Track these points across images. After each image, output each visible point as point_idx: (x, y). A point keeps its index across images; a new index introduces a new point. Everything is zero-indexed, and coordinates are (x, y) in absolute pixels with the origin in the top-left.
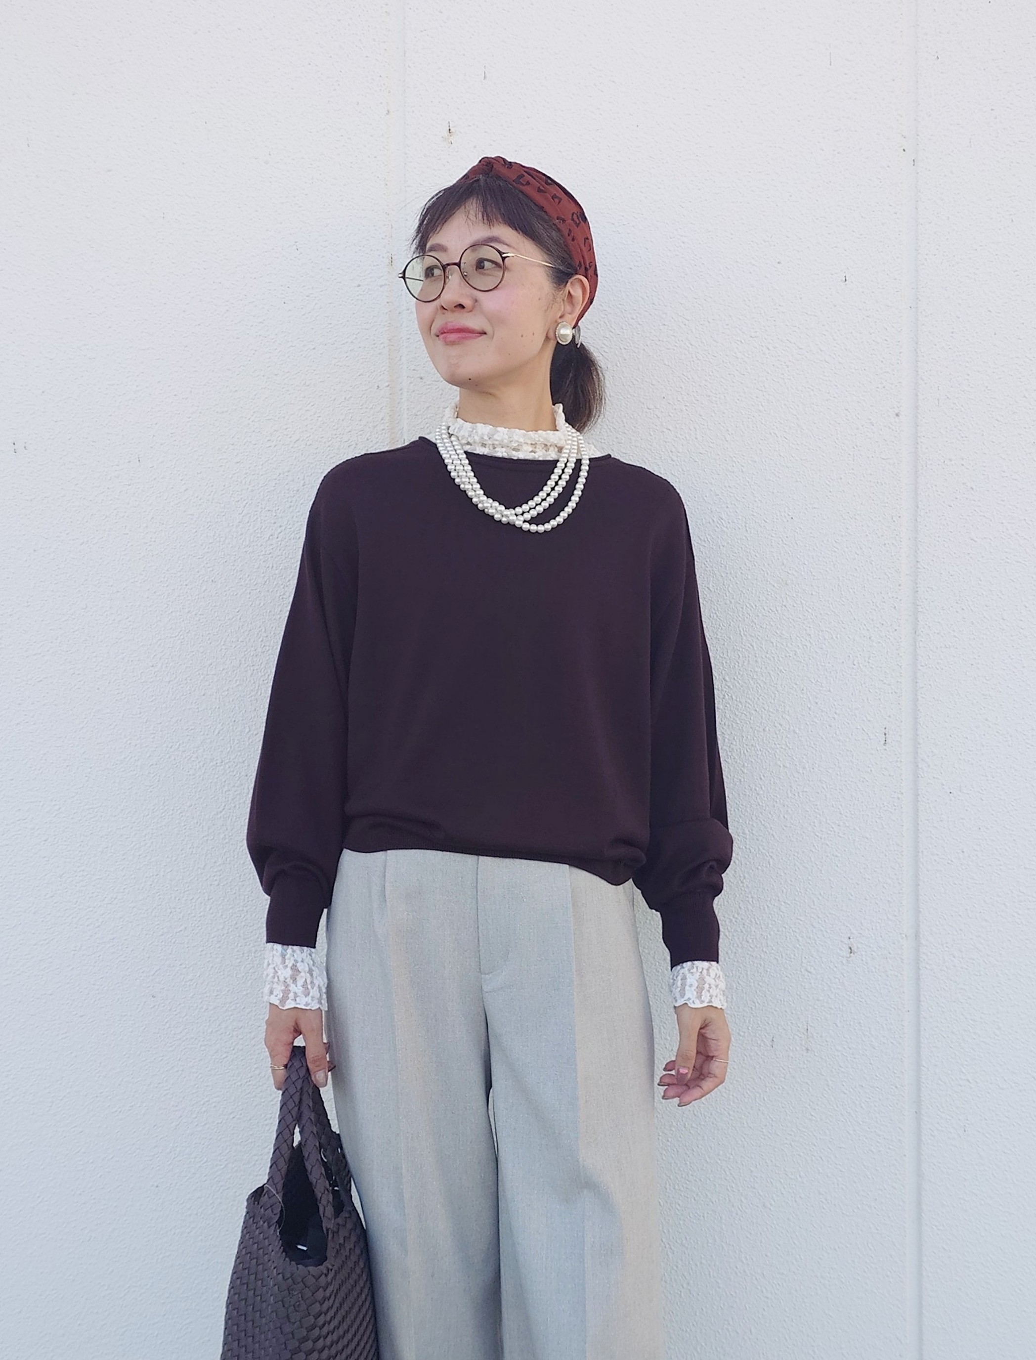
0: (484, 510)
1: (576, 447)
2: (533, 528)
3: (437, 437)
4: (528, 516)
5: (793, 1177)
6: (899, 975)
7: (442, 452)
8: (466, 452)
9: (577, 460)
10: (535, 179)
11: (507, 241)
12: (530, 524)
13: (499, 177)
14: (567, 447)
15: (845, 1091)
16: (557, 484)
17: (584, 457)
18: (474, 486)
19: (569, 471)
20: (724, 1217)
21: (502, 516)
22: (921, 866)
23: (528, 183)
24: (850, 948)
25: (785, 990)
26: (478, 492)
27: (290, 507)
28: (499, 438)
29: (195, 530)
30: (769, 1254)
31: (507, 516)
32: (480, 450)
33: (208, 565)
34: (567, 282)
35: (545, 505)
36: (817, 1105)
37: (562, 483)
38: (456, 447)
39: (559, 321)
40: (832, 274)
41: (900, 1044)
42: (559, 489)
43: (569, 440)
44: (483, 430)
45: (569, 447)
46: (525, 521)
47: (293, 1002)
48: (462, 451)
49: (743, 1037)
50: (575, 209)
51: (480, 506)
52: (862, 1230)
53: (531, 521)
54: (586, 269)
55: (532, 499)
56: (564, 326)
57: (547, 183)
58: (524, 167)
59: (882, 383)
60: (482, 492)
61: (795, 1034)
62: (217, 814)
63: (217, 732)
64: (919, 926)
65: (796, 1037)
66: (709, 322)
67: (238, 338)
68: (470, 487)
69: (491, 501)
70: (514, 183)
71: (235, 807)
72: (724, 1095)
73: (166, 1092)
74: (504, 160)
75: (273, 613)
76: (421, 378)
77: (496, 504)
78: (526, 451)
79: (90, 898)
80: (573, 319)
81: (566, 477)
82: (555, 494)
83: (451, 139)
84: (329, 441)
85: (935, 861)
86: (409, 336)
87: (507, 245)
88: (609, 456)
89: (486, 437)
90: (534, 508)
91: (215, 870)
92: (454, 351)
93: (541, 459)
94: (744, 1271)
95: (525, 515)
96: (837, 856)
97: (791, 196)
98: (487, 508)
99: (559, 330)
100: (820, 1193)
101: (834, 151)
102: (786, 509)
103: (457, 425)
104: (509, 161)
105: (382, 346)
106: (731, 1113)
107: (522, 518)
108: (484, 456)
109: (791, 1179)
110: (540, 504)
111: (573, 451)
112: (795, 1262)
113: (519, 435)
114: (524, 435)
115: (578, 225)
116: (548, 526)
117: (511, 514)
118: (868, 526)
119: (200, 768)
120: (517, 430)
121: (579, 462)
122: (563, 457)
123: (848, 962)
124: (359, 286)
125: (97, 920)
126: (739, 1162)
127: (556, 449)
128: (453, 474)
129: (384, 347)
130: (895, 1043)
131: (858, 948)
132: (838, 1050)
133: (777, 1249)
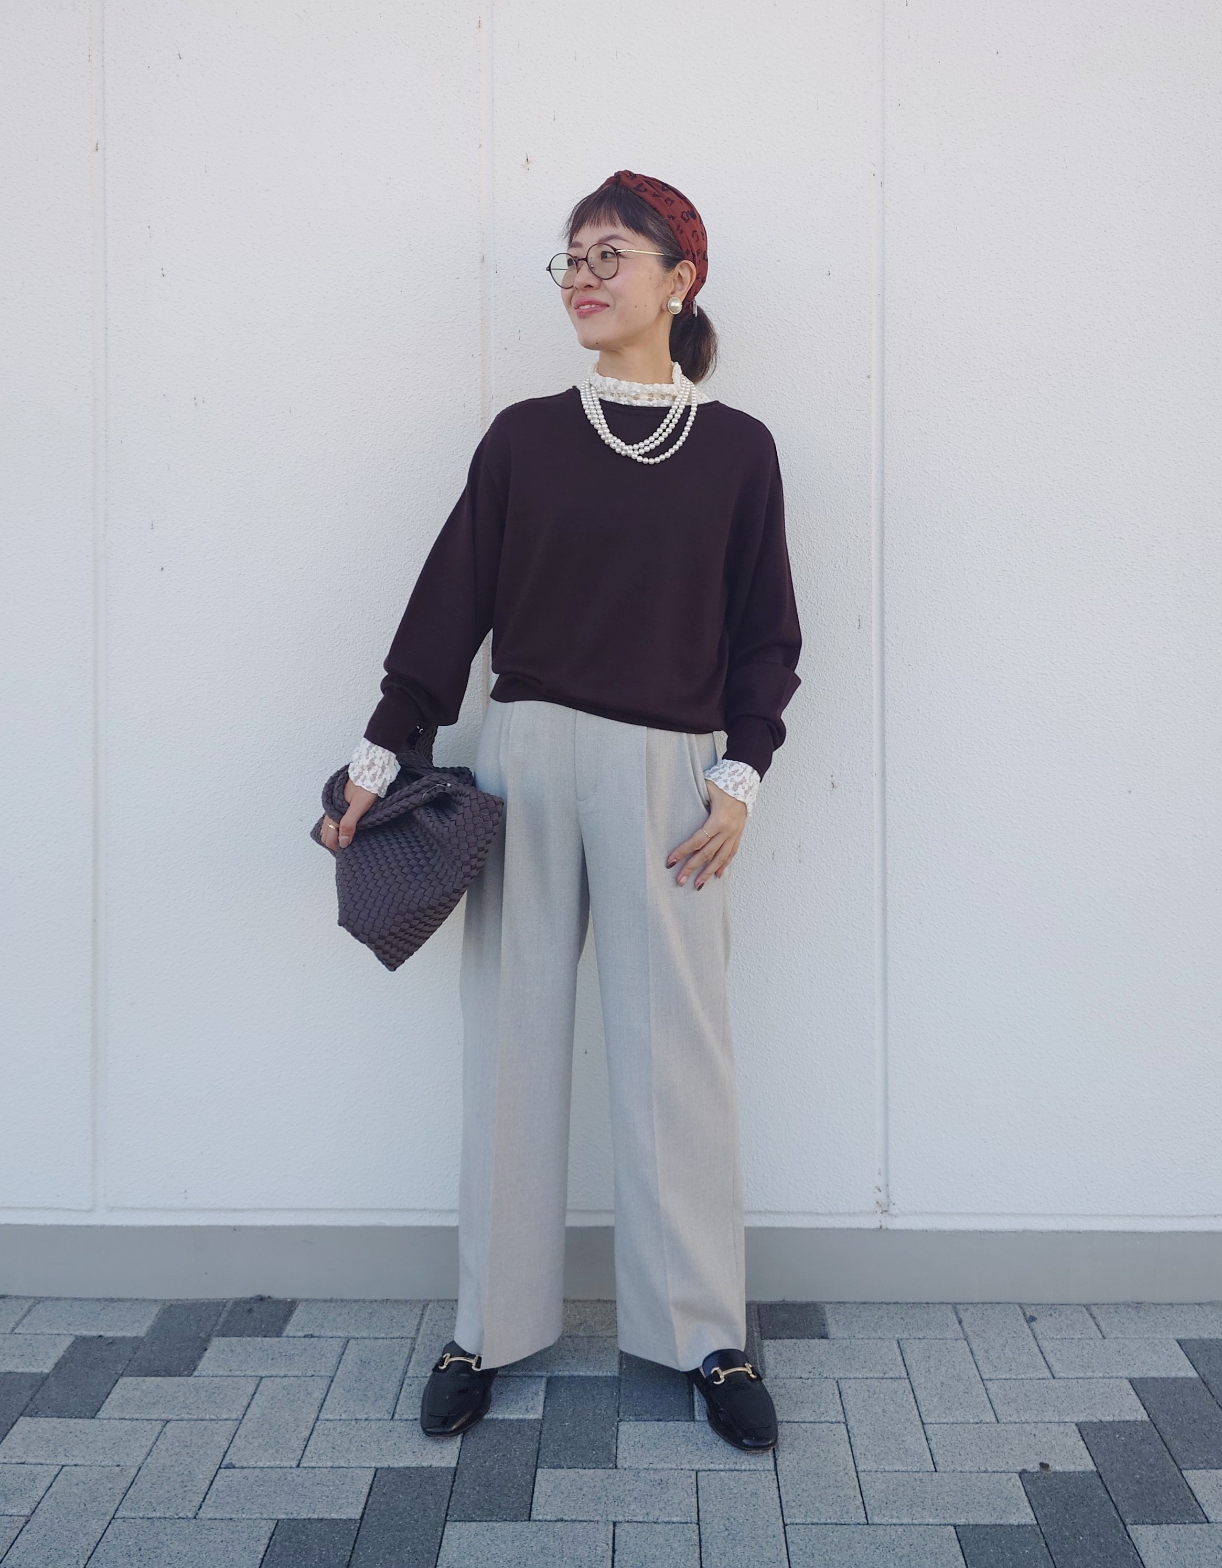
0: (609, 445)
1: (687, 396)
2: (646, 460)
3: (582, 387)
4: (642, 451)
5: (789, 958)
6: (870, 804)
7: (582, 399)
8: (600, 400)
9: (686, 406)
10: (653, 187)
12: (643, 458)
13: (624, 186)
14: (679, 396)
15: (829, 893)
16: (667, 426)
17: (692, 403)
18: (603, 426)
19: (678, 416)
20: (736, 989)
21: (622, 450)
22: (887, 721)
23: (646, 190)
24: (833, 784)
25: (783, 815)
26: (605, 431)
27: (406, 447)
28: (621, 389)
29: (333, 465)
30: (771, 1017)
31: (626, 450)
32: (609, 398)
33: (343, 491)
34: (675, 265)
35: (657, 443)
36: (808, 903)
37: (672, 426)
38: (593, 395)
39: (671, 296)
40: (819, 270)
41: (870, 856)
42: (669, 430)
43: (682, 389)
45: (681, 396)
46: (639, 455)
48: (597, 399)
49: (751, 851)
50: (686, 209)
51: (606, 442)
52: (841, 999)
53: (643, 456)
55: (647, 438)
56: (674, 300)
57: (663, 190)
58: (645, 177)
59: (856, 353)
60: (608, 431)
61: (791, 849)
62: (350, 681)
63: (349, 619)
64: (885, 767)
65: (791, 851)
66: (725, 306)
67: (365, 318)
68: (600, 426)
69: (615, 438)
70: (634, 191)
71: (363, 676)
72: (737, 895)
73: (310, 894)
74: (630, 173)
75: (392, 528)
76: (506, 349)
77: (619, 441)
78: (644, 399)
79: (253, 745)
80: (683, 295)
81: (675, 421)
82: (663, 434)
83: (528, 166)
84: (435, 397)
85: (897, 717)
86: (496, 317)
87: (624, 240)
88: (718, 402)
89: (613, 388)
90: (648, 445)
91: (348, 724)
92: (586, 322)
93: (655, 406)
94: (752, 1030)
95: (640, 451)
96: (822, 714)
97: (787, 210)
98: (611, 443)
99: (670, 303)
100: (809, 970)
101: (820, 175)
102: (784, 449)
103: (595, 378)
104: (634, 173)
105: (476, 324)
106: (742, 909)
107: (637, 453)
108: (612, 402)
109: (788, 960)
110: (653, 442)
111: (684, 399)
112: (791, 1024)
113: (636, 387)
114: (641, 387)
115: (687, 221)
116: (657, 460)
117: (629, 449)
118: (846, 462)
119: (337, 646)
120: (636, 383)
121: (688, 409)
122: (675, 405)
123: (831, 794)
124: (458, 278)
125: (258, 762)
126: (748, 947)
127: (671, 398)
128: (589, 416)
129: (477, 325)
130: (867, 856)
131: (839, 783)
132: (823, 862)
133: (776, 1013)
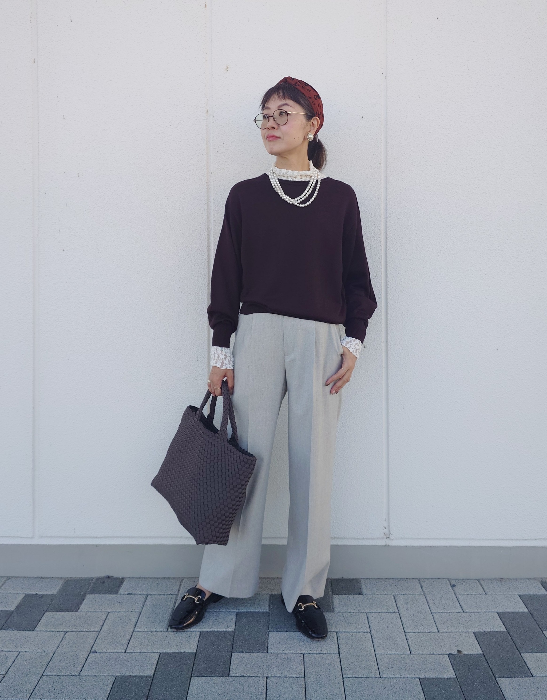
0: (284, 200)
1: (316, 176)
2: (301, 205)
3: (269, 174)
4: (299, 201)
5: (345, 424)
6: (381, 355)
7: (270, 179)
8: (278, 179)
10: (301, 84)
11: (290, 105)
12: (300, 204)
13: (289, 84)
14: (313, 176)
15: (363, 395)
16: (309, 189)
17: (319, 179)
18: (281, 191)
19: (313, 185)
21: (290, 201)
23: (299, 85)
26: (282, 193)
28: (289, 174)
30: (337, 451)
31: (292, 201)
32: (283, 178)
33: (145, 215)
34: (311, 119)
35: (305, 197)
37: (311, 189)
38: (275, 177)
39: (309, 132)
40: (358, 116)
41: (381, 379)
42: (310, 191)
43: (314, 173)
44: (284, 171)
46: (298, 203)
47: (225, 367)
50: (316, 94)
51: (283, 198)
52: (368, 443)
53: (299, 203)
54: (319, 115)
55: (301, 195)
56: (310, 134)
57: (306, 85)
58: (298, 80)
59: (375, 153)
60: (283, 193)
64: (388, 338)
67: (155, 138)
68: (280, 191)
69: (286, 196)
70: (294, 85)
74: (291, 78)
76: (217, 151)
77: (288, 197)
78: (299, 178)
80: (314, 132)
81: (312, 187)
82: (308, 193)
83: (228, 69)
84: (186, 173)
86: (213, 137)
87: (290, 106)
88: (329, 177)
89: (285, 174)
90: (301, 198)
92: (272, 143)
93: (304, 181)
95: (298, 201)
98: (285, 198)
99: (309, 136)
103: (275, 170)
104: (293, 78)
107: (297, 202)
108: (284, 180)
109: (344, 425)
110: (303, 197)
111: (315, 177)
112: (345, 453)
113: (296, 173)
114: (298, 173)
115: (316, 100)
116: (306, 205)
117: (293, 201)
118: (370, 202)
120: (295, 171)
121: (317, 181)
122: (312, 180)
124: (196, 120)
127: (310, 177)
128: (274, 187)
129: (205, 141)
130: (379, 378)
131: (367, 346)
132: (360, 381)
133: (339, 449)
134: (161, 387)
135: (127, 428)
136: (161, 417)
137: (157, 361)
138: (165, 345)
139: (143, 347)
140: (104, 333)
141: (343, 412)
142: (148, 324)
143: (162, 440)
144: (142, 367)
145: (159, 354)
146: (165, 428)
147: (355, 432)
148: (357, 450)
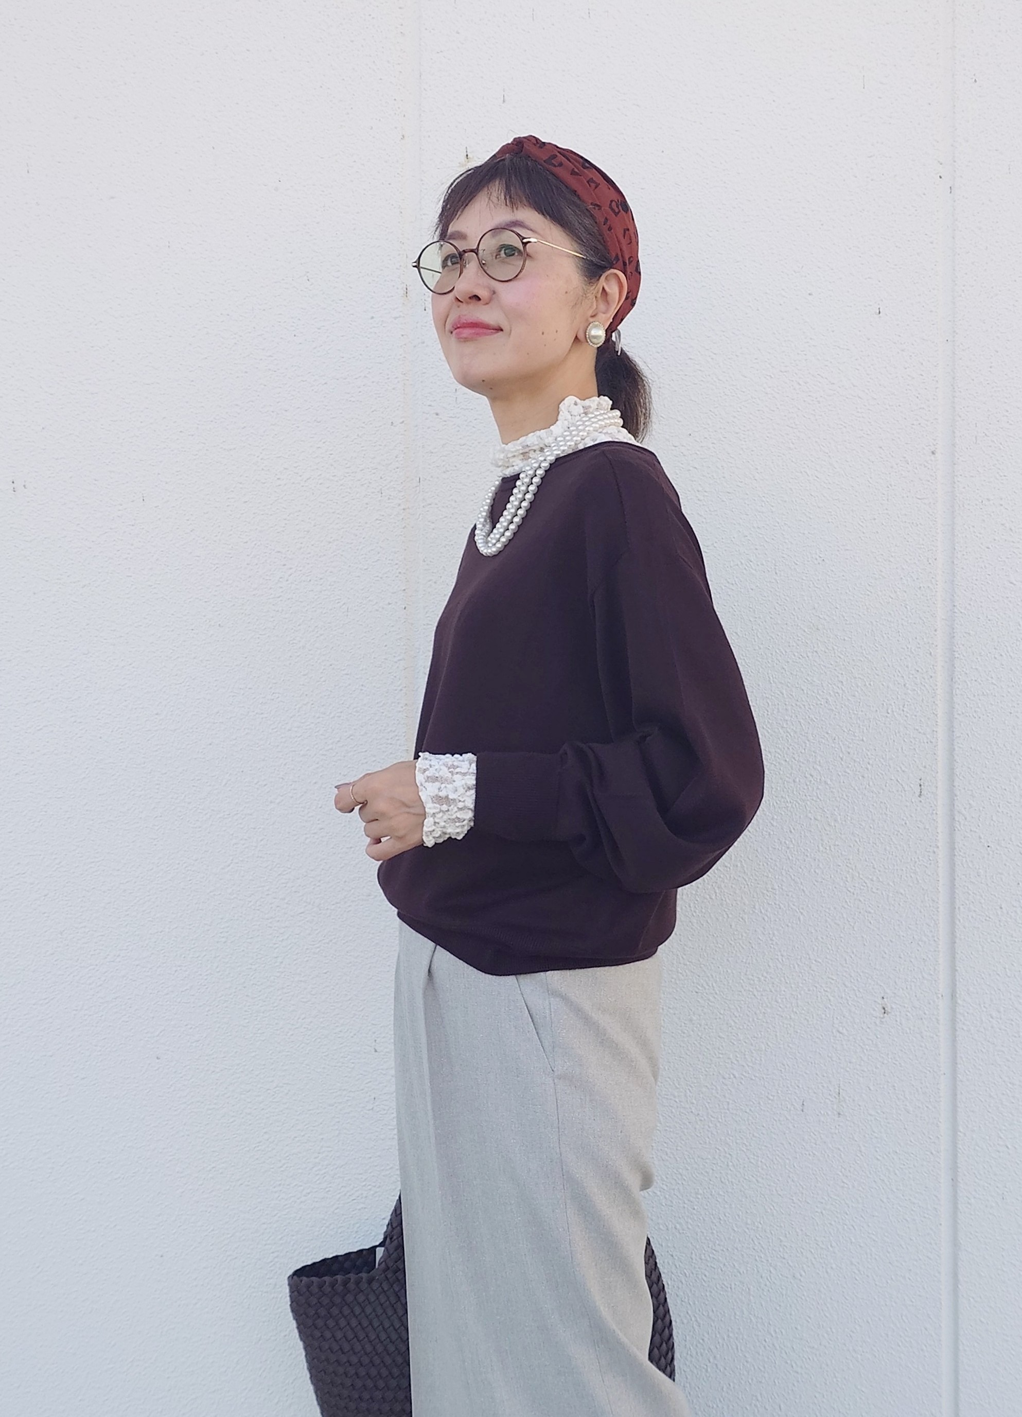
5: (824, 1247)
6: (935, 1036)
10: (570, 161)
13: (528, 158)
15: (879, 1157)
20: (752, 1288)
22: (958, 923)
23: (561, 165)
24: (884, 1008)
25: (816, 1052)
27: (301, 548)
29: (201, 572)
30: (799, 1327)
33: (216, 609)
34: (600, 276)
36: (850, 1171)
39: (591, 320)
40: (865, 306)
41: (936, 1108)
49: (772, 1100)
50: (615, 196)
52: (896, 1303)
54: (625, 265)
56: (595, 326)
57: (583, 166)
59: (917, 420)
61: (827, 1098)
63: (224, 783)
64: (956, 985)
65: (828, 1100)
67: (246, 373)
70: (545, 164)
72: (752, 1161)
73: (171, 1158)
76: (437, 414)
79: (92, 955)
80: (607, 321)
84: (341, 480)
85: (973, 917)
87: (529, 229)
91: (222, 927)
92: (467, 349)
94: (774, 1345)
96: (870, 912)
97: (822, 225)
99: (591, 330)
100: (852, 1263)
101: (868, 177)
102: (818, 551)
104: (543, 141)
105: (397, 380)
106: (760, 1180)
109: (822, 1248)
112: (826, 1335)
115: (616, 214)
118: (903, 569)
119: (206, 820)
123: (882, 1022)
124: (372, 318)
125: (100, 978)
126: (769, 1231)
129: (399, 382)
130: (930, 1107)
131: (892, 1008)
132: (871, 1115)
133: (808, 1321)
134: (265, 1133)
135: (162, 1256)
136: (264, 1223)
137: (253, 1054)
138: (275, 1004)
139: (209, 1010)
140: (92, 967)
141: (819, 1211)
142: (224, 940)
143: (267, 1292)
144: (207, 1070)
145: (259, 1031)
146: (277, 1257)
147: (857, 1272)
148: (860, 1326)
